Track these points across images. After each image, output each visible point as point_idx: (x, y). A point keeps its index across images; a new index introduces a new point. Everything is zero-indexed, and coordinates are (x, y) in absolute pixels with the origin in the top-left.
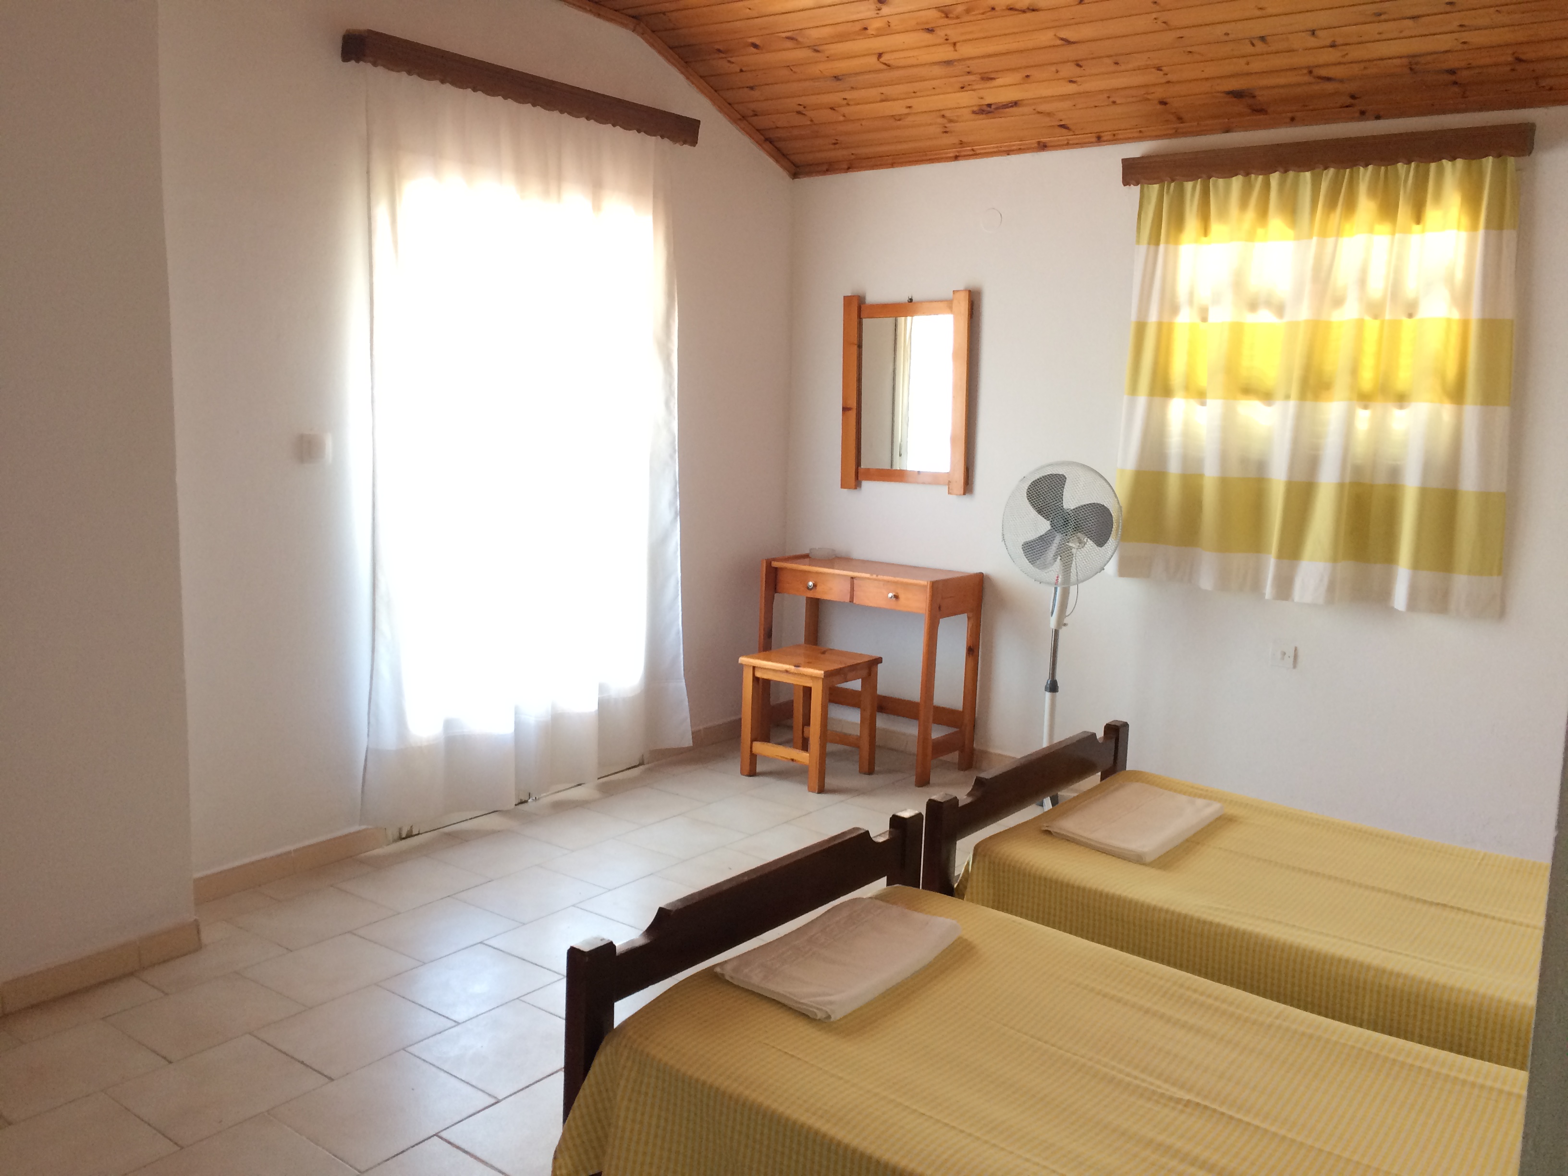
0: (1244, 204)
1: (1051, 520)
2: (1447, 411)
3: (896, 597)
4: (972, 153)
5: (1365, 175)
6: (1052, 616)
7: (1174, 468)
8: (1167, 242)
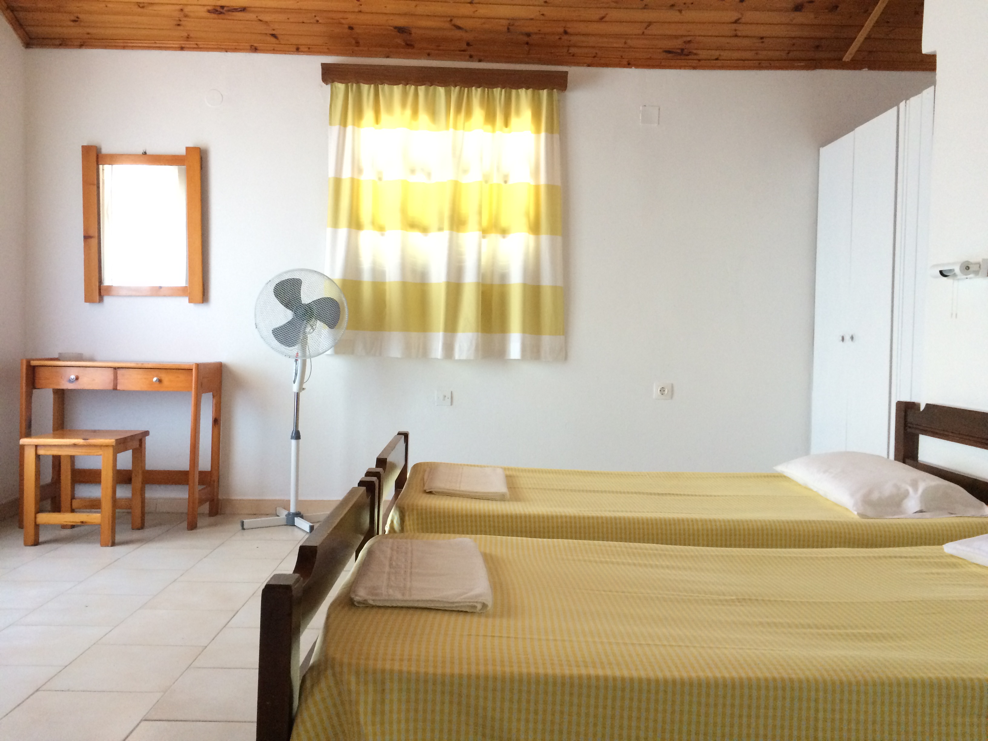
0: (404, 105)
1: (294, 311)
2: (531, 238)
3: (160, 381)
4: (196, 46)
5: (477, 93)
6: (294, 383)
7: (366, 277)
8: (354, 124)
